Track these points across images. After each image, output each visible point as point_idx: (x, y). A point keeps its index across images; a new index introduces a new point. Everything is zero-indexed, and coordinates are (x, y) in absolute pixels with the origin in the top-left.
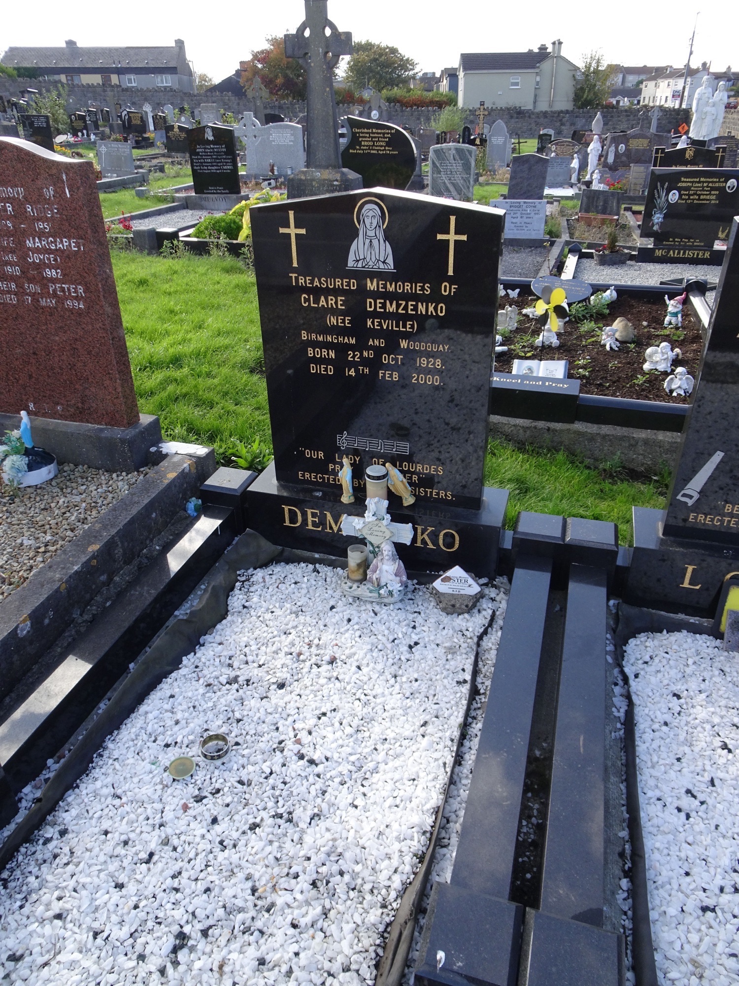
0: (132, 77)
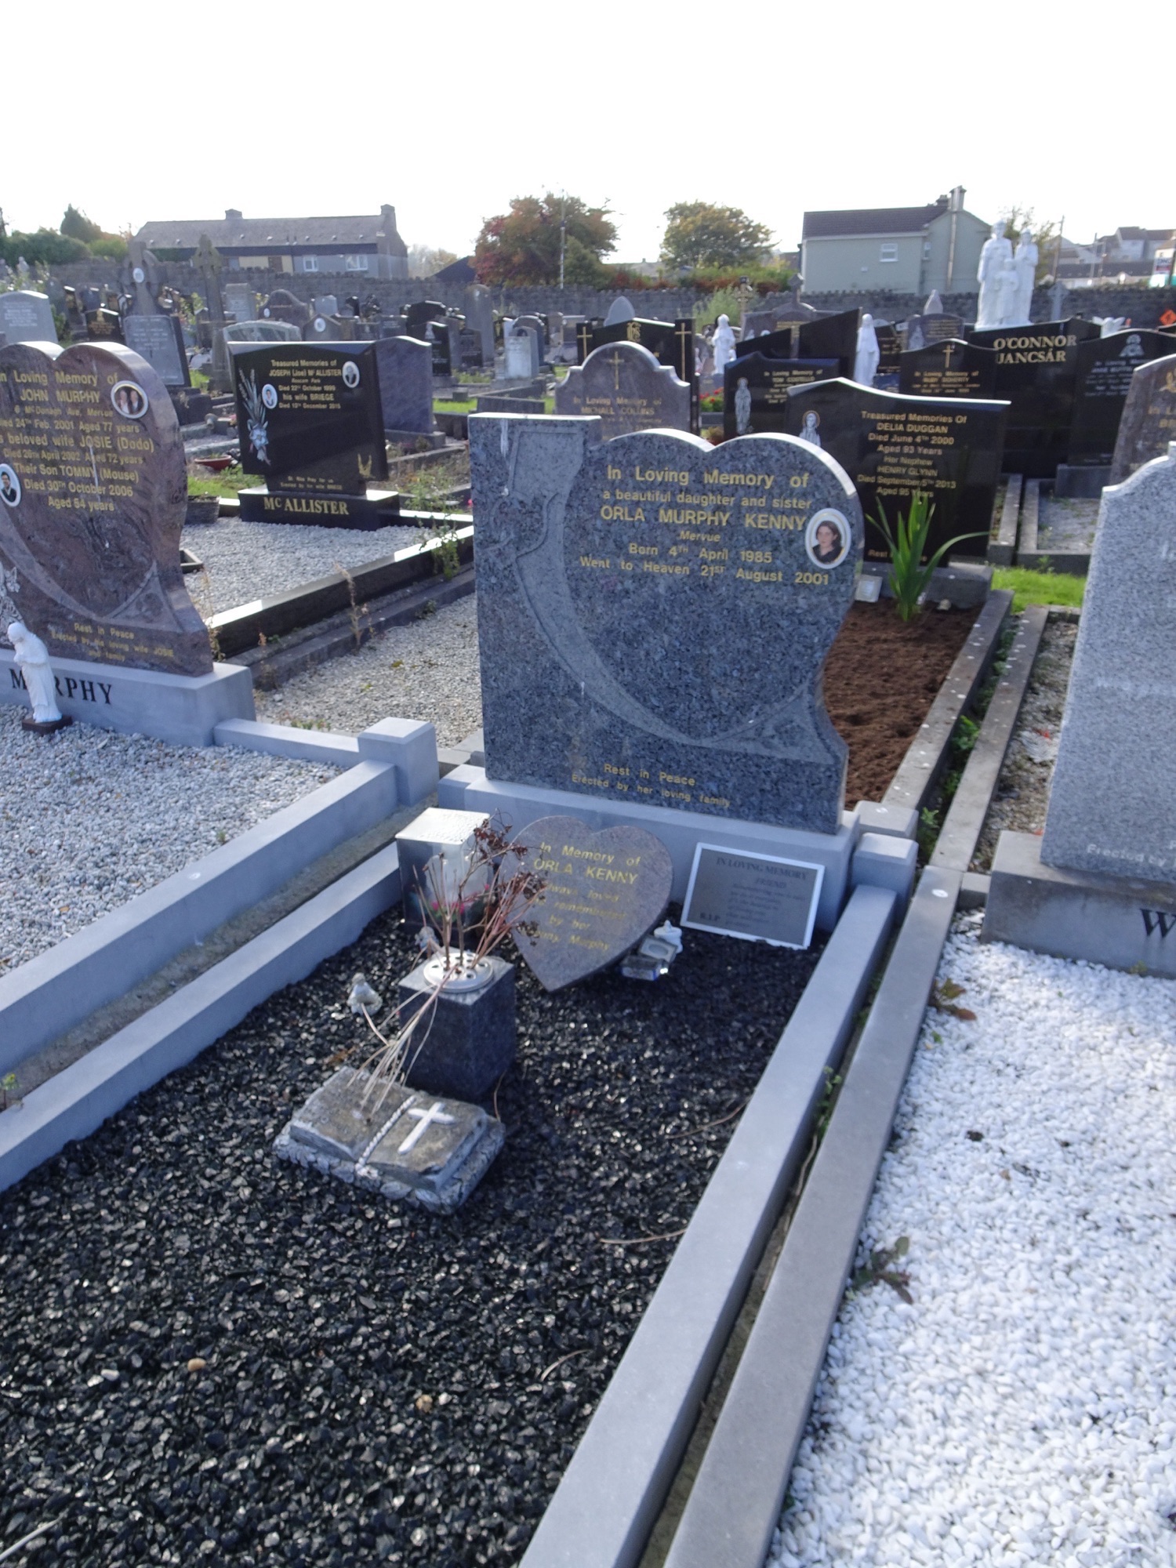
0: (313, 259)
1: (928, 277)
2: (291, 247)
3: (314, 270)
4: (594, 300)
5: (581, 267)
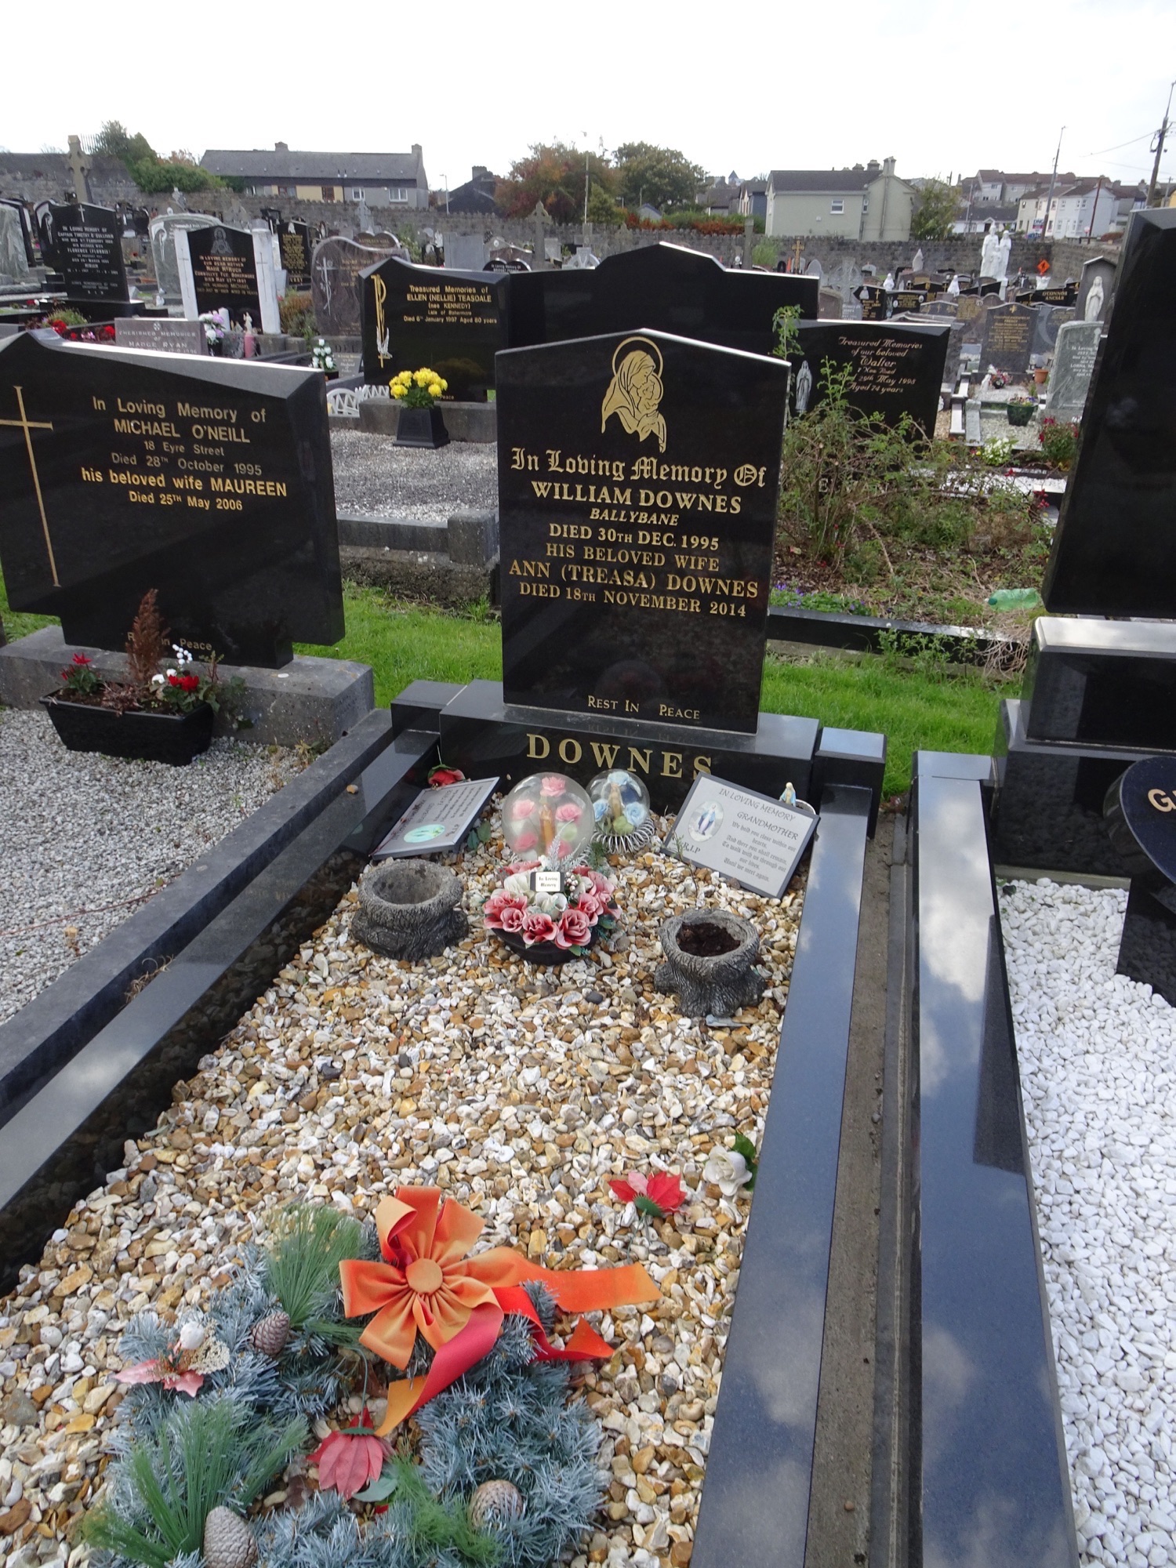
0: (360, 190)
1: (867, 227)
2: (342, 179)
3: (361, 199)
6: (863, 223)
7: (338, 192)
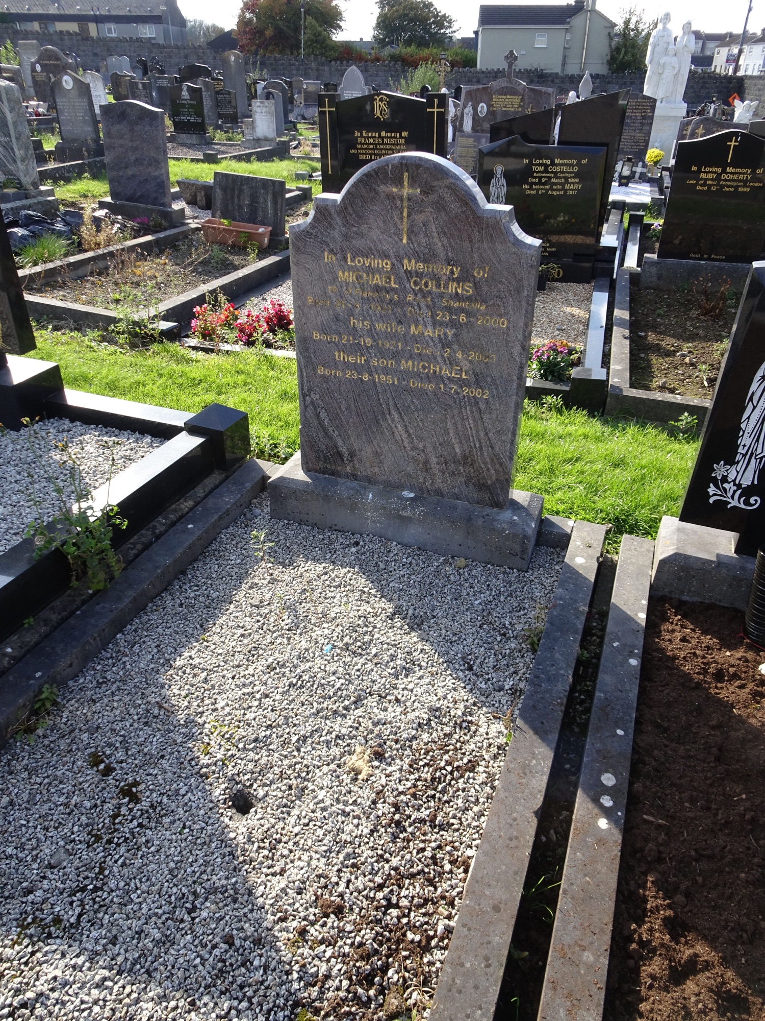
0: (112, 26)
1: (568, 61)
2: (95, 15)
3: (114, 35)
4: (327, 68)
5: (316, 42)
6: (565, 57)
7: (92, 28)
